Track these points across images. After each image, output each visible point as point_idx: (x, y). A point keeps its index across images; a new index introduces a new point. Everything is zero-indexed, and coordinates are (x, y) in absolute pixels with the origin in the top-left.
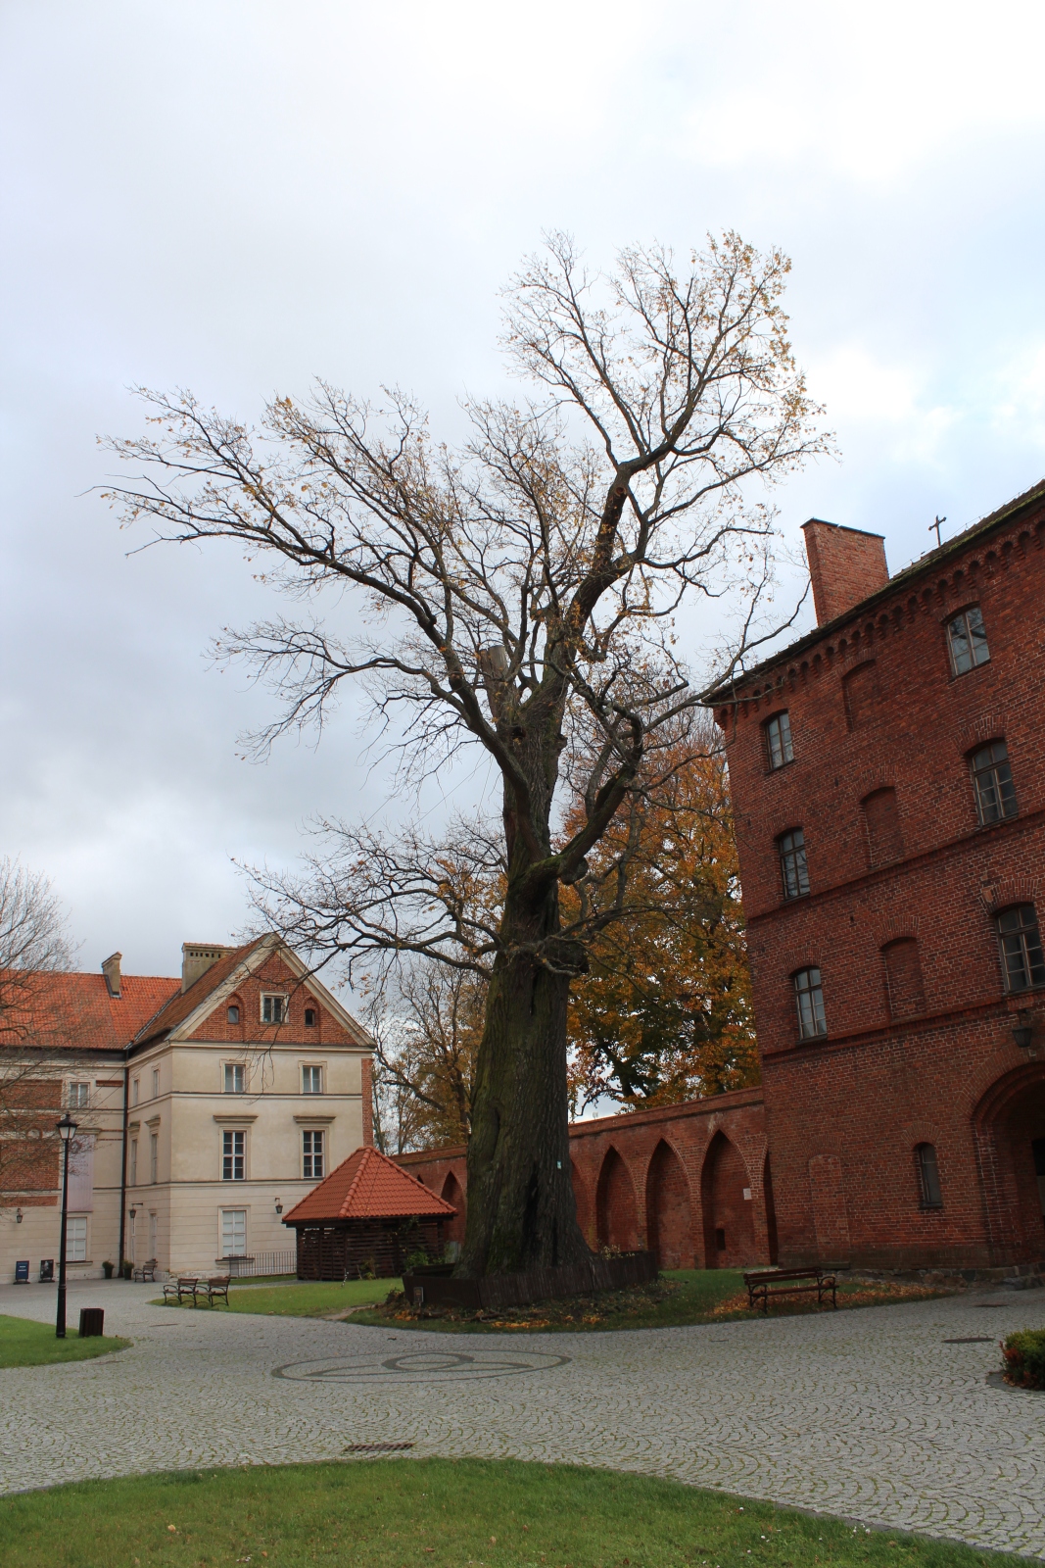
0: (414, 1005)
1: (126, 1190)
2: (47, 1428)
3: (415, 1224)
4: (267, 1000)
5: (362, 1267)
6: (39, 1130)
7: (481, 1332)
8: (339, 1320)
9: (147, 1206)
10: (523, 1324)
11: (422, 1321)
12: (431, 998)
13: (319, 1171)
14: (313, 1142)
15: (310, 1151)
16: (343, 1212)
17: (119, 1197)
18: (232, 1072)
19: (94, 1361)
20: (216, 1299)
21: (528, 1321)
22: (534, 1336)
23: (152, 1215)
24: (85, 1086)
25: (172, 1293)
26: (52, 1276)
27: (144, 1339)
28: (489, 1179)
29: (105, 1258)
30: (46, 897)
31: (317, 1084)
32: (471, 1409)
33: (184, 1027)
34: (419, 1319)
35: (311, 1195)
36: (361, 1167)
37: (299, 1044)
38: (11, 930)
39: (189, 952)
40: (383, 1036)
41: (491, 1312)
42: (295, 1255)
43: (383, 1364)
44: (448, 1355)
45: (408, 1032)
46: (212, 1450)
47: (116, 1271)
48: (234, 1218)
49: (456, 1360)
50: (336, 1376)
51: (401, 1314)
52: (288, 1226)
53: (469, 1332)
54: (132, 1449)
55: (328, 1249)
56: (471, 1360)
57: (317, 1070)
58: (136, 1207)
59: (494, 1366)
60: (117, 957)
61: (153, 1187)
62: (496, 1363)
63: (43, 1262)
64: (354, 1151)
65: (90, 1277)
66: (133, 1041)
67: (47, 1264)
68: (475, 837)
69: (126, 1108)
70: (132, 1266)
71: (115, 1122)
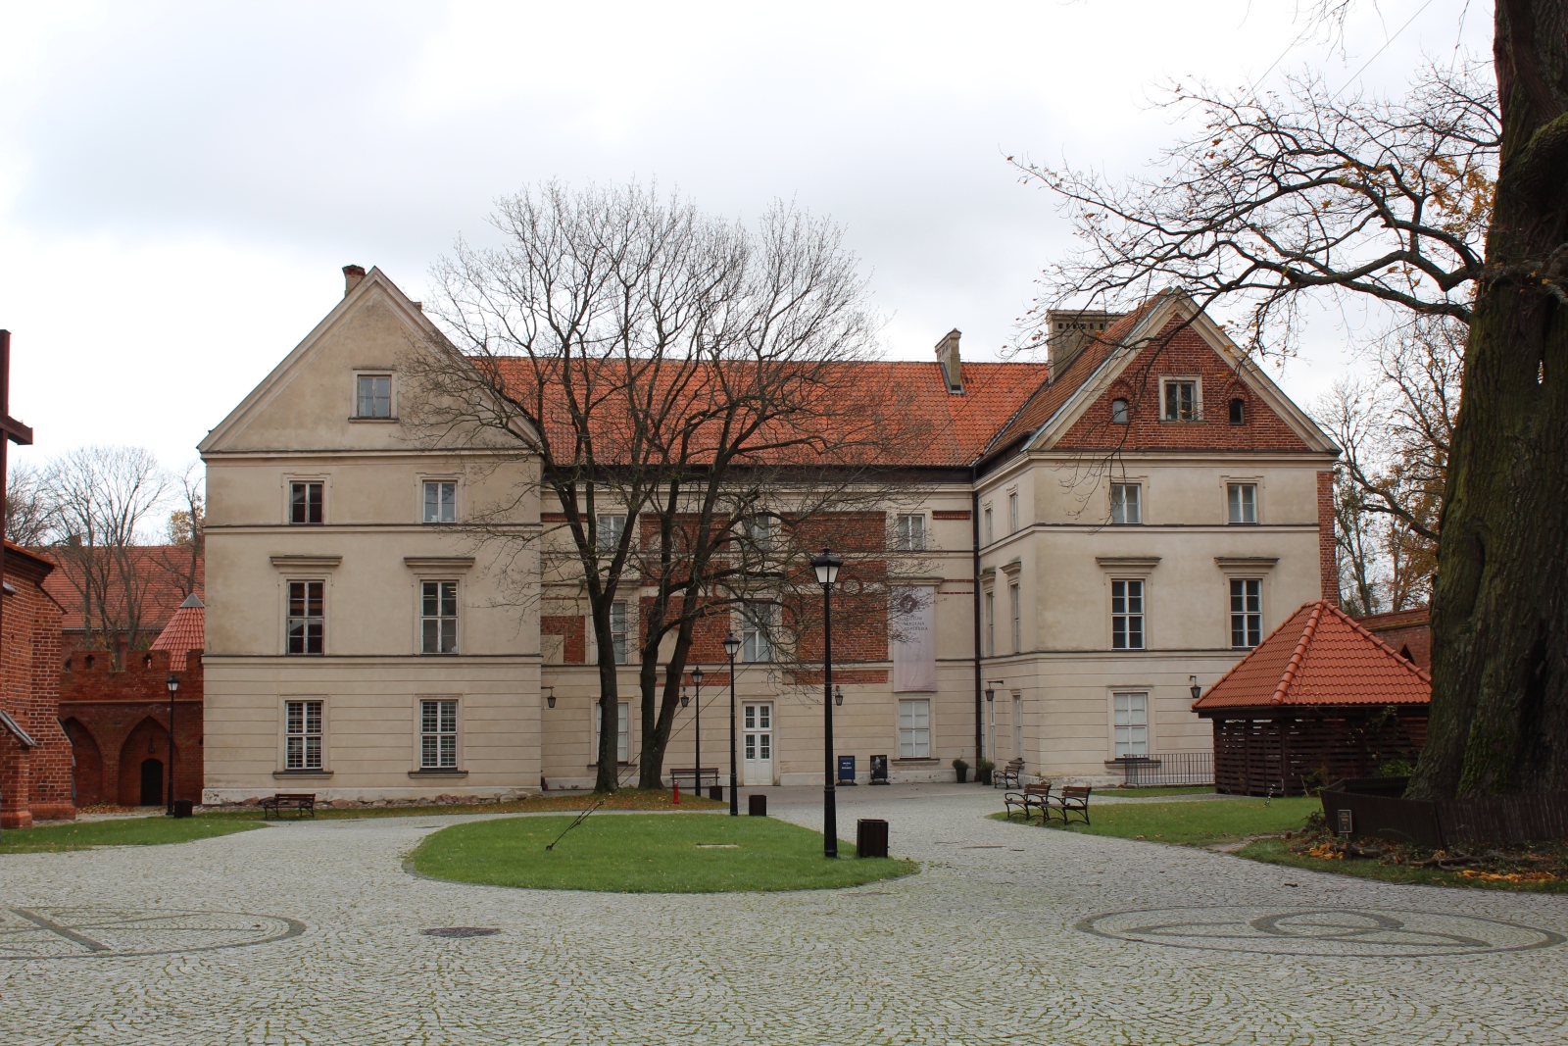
0: (1405, 389)
1: (982, 662)
2: (713, 978)
3: (1390, 717)
4: (1171, 389)
5: (1309, 778)
6: (857, 579)
7: (1437, 884)
8: (1229, 853)
9: (1008, 685)
10: (1509, 877)
11: (1350, 860)
12: (1432, 378)
13: (1254, 637)
14: (1245, 596)
15: (1240, 608)
16: (1277, 696)
17: (972, 674)
18: (1121, 493)
19: (855, 890)
20: (1071, 815)
21: (1518, 872)
22: (1523, 897)
23: (1016, 697)
24: (918, 519)
25: (1017, 803)
26: (885, 777)
27: (939, 865)
28: (1464, 646)
29: (956, 755)
30: (837, 253)
31: (1249, 510)
32: (1346, 1004)
33: (1050, 432)
34: (1345, 858)
35: (1234, 671)
36: (1307, 631)
37: (1220, 451)
38: (793, 303)
39: (1057, 323)
40: (1357, 439)
41: (1457, 854)
42: (1212, 757)
43: (1253, 924)
44: (1365, 915)
45: (1397, 431)
46: (914, 1031)
47: (971, 772)
48: (1130, 703)
49: (1373, 924)
50: (1168, 934)
51: (1318, 848)
52: (1200, 716)
53: (1418, 883)
54: (803, 1020)
55: (1258, 751)
56: (1396, 926)
57: (1248, 490)
58: (994, 686)
59: (1427, 939)
60: (954, 336)
61: (1015, 658)
62: (1434, 934)
63: (873, 758)
64: (1299, 608)
65: (938, 779)
66: (982, 455)
67: (878, 760)
68: (1458, 98)
69: (976, 550)
70: (991, 766)
71: (963, 569)
